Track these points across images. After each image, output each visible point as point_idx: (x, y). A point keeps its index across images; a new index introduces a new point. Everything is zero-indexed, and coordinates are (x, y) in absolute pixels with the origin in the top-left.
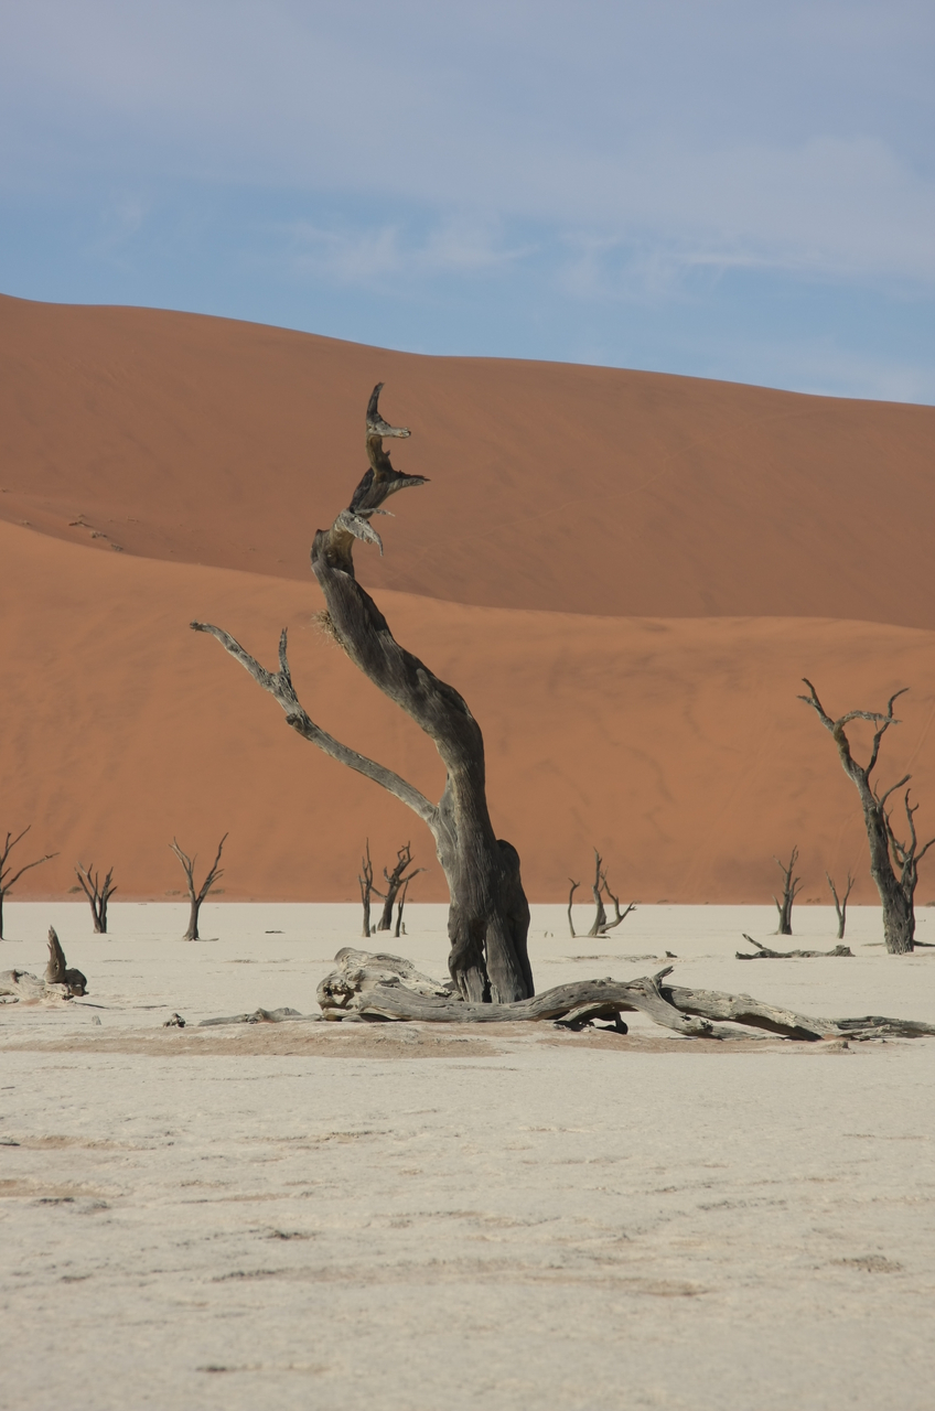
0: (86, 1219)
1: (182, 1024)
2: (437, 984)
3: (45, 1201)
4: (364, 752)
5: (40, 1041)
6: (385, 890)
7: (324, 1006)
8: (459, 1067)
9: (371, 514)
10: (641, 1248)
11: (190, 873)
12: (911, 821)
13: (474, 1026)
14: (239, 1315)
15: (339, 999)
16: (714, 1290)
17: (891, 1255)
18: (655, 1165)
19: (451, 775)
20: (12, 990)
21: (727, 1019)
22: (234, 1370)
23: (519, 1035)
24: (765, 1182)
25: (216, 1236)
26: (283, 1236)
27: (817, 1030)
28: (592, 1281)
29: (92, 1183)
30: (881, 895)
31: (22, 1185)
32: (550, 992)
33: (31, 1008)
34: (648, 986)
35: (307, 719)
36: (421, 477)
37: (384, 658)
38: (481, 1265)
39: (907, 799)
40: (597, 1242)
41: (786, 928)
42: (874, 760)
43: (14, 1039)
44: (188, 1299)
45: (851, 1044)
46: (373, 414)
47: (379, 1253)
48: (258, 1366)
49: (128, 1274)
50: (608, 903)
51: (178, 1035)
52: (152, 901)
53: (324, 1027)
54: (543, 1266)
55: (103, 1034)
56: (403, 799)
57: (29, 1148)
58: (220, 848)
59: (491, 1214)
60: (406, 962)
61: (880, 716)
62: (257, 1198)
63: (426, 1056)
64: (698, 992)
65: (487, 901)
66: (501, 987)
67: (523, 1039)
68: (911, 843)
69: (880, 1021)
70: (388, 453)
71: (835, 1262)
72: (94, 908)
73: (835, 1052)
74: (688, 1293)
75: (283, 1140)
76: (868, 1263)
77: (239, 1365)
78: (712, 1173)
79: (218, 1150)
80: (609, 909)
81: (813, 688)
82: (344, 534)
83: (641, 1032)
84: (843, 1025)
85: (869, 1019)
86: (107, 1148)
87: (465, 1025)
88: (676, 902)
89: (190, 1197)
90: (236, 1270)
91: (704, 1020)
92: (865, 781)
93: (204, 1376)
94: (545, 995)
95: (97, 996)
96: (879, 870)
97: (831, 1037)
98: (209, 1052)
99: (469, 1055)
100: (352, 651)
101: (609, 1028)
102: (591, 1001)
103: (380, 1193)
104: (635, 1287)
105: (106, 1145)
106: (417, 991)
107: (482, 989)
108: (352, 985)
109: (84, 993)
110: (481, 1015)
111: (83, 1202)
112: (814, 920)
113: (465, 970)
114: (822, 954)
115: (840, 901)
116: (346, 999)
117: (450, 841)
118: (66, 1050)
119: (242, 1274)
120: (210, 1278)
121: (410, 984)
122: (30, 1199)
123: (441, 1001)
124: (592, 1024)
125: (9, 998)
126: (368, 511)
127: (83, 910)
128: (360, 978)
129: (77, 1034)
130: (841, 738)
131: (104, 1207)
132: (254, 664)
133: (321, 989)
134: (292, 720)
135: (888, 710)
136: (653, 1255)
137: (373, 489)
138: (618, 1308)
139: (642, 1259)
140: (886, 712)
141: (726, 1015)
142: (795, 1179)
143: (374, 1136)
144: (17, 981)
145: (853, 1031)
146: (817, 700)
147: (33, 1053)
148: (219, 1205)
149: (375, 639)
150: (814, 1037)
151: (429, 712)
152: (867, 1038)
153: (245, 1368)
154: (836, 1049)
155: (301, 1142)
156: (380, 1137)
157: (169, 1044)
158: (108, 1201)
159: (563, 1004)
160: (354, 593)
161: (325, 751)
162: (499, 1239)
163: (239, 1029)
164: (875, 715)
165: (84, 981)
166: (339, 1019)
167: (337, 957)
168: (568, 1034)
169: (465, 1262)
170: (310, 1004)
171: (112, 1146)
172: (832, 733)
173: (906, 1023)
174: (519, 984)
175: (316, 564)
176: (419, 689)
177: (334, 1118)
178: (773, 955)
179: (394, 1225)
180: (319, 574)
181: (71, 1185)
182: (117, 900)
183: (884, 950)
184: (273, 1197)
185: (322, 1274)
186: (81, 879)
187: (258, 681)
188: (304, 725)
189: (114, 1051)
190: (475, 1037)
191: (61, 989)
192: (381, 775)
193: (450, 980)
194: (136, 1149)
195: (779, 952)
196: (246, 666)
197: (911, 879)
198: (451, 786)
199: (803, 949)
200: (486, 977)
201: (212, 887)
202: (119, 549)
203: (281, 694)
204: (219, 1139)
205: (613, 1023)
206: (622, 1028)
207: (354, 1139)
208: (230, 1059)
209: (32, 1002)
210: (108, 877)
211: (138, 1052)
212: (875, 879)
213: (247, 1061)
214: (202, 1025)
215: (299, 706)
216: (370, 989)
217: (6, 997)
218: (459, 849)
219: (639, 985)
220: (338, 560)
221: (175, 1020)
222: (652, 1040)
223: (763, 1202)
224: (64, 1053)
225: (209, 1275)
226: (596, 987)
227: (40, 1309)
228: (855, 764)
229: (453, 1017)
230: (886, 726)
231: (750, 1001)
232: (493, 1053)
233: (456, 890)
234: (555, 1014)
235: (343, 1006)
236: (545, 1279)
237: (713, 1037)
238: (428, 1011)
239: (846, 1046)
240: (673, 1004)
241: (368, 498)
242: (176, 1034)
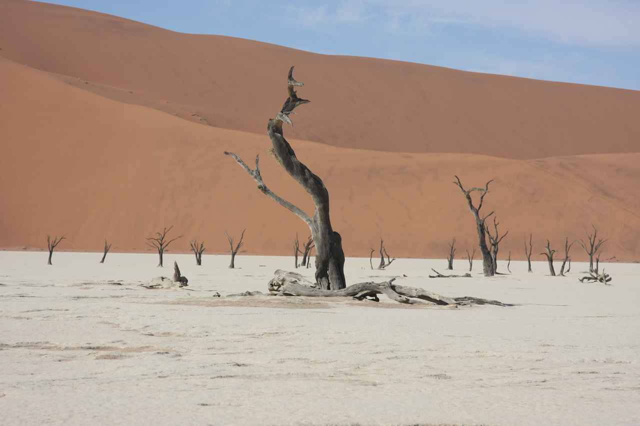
0: (172, 359)
1: (219, 296)
2: (311, 283)
3: (159, 353)
4: (286, 199)
5: (167, 301)
6: (304, 251)
7: (270, 290)
8: (315, 312)
9: (289, 113)
10: (363, 371)
11: (231, 244)
12: (496, 228)
13: (323, 298)
14: (216, 389)
15: (276, 288)
16: (383, 384)
17: (448, 374)
18: (375, 345)
19: (317, 208)
20: (161, 284)
21: (415, 297)
22: (210, 405)
23: (339, 301)
24: (413, 350)
25: (215, 365)
26: (238, 365)
27: (447, 301)
28: (342, 381)
29: (176, 348)
30: (482, 255)
31: (152, 348)
32: (351, 286)
33: (168, 290)
34: (386, 285)
35: (265, 187)
36: (307, 100)
37: (293, 165)
38: (305, 375)
39: (495, 221)
40: (348, 369)
41: (451, 267)
42: (480, 206)
43: (158, 300)
44: (200, 384)
45: (459, 306)
46: (290, 77)
47: (271, 371)
48: (219, 404)
49: (181, 376)
50: (386, 257)
51: (217, 300)
52: (220, 254)
53: (269, 298)
54: (326, 376)
55: (190, 299)
56: (299, 216)
57: (157, 336)
58: (243, 235)
59: (313, 359)
60: (300, 275)
61: (483, 190)
62: (234, 353)
63: (305, 308)
64: (404, 287)
65: (329, 253)
66: (334, 284)
67: (341, 303)
68: (496, 237)
69: (470, 298)
70: (296, 92)
71: (428, 376)
72: (197, 256)
73: (453, 309)
74: (375, 385)
75: (247, 335)
76: (439, 376)
77: (212, 404)
78: (394, 347)
79: (223, 338)
80: (386, 260)
81: (458, 179)
82: (279, 121)
83: (385, 302)
84: (456, 300)
85: (466, 298)
86: (184, 337)
87: (320, 298)
88: (413, 258)
89: (210, 353)
90: (219, 375)
91: (406, 297)
92: (477, 214)
93: (200, 406)
94: (349, 287)
95: (192, 287)
96: (482, 246)
97: (452, 304)
98: (228, 305)
99: (320, 308)
100: (282, 163)
101: (373, 300)
102: (366, 290)
103: (277, 353)
104: (357, 383)
105: (184, 335)
106: (304, 286)
107: (327, 285)
108: (280, 283)
109: (187, 285)
110: (326, 294)
111: (172, 354)
112: (461, 265)
113: (321, 278)
114: (460, 276)
115: (471, 258)
116: (278, 288)
117: (316, 232)
118: (176, 304)
119: (221, 377)
120: (210, 377)
121: (301, 283)
122: (153, 352)
123: (312, 289)
124: (366, 298)
125: (160, 287)
126: (288, 112)
127: (193, 257)
128: (283, 280)
129: (180, 299)
130: (469, 198)
131: (180, 356)
132: (247, 167)
133: (269, 284)
134: (260, 187)
135: (486, 188)
136: (366, 373)
137: (290, 105)
138: (348, 389)
139: (362, 374)
140: (485, 188)
141: (414, 295)
142: (423, 350)
143: (279, 334)
144: (163, 281)
145: (460, 302)
146: (460, 184)
147: (164, 305)
148: (219, 355)
149: (290, 159)
150: (446, 304)
151: (309, 185)
152: (465, 304)
153: (214, 404)
154: (453, 308)
155: (253, 336)
156: (282, 334)
157: (214, 303)
158: (181, 354)
159: (356, 291)
160: (283, 142)
161: (272, 198)
162: (314, 368)
163: (238, 298)
164: (481, 189)
165: (187, 281)
166: (276, 295)
167: (275, 273)
168: (357, 301)
169: (300, 374)
170: (266, 289)
171: (186, 336)
172: (465, 196)
173: (479, 299)
174: (340, 283)
175: (269, 131)
176: (306, 177)
177: (266, 328)
178: (443, 276)
179: (278, 362)
180: (270, 135)
181: (169, 348)
182: (205, 254)
183: (483, 275)
184: (239, 353)
185: (250, 377)
186: (192, 245)
187: (248, 173)
188: (264, 189)
189: (193, 305)
190: (323, 302)
191: (178, 284)
192: (292, 207)
193: (316, 282)
194: (195, 337)
195: (445, 275)
196: (244, 168)
197: (496, 250)
198: (317, 212)
199: (453, 275)
200: (329, 281)
201: (239, 250)
202: (210, 125)
203: (256, 178)
204: (224, 334)
205: (374, 298)
206: (377, 300)
207: (272, 335)
208: (234, 308)
209: (168, 288)
210: (202, 245)
211: (202, 305)
212: (480, 249)
213: (239, 308)
214: (227, 296)
215: (263, 182)
216: (287, 284)
217: (159, 286)
218: (320, 235)
219: (383, 284)
220: (277, 130)
221: (217, 294)
222: (387, 304)
223: (410, 357)
224: (176, 305)
225: (209, 377)
226: (368, 285)
227: (149, 386)
228: (474, 207)
229: (316, 295)
230: (485, 193)
231: (423, 291)
232: (329, 307)
233: (318, 249)
234: (353, 294)
235: (277, 290)
236: (326, 380)
237: (409, 303)
238: (307, 293)
239: (457, 307)
240: (396, 292)
241: (288, 108)
242: (217, 299)
